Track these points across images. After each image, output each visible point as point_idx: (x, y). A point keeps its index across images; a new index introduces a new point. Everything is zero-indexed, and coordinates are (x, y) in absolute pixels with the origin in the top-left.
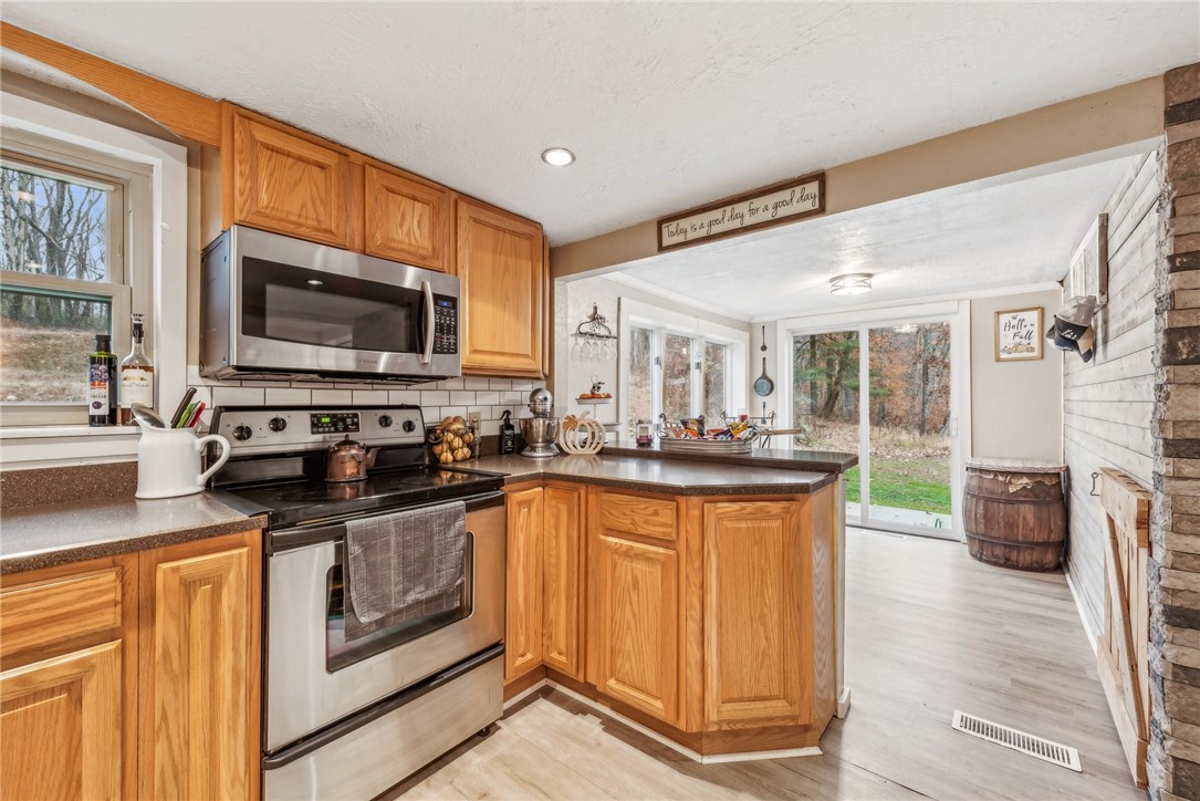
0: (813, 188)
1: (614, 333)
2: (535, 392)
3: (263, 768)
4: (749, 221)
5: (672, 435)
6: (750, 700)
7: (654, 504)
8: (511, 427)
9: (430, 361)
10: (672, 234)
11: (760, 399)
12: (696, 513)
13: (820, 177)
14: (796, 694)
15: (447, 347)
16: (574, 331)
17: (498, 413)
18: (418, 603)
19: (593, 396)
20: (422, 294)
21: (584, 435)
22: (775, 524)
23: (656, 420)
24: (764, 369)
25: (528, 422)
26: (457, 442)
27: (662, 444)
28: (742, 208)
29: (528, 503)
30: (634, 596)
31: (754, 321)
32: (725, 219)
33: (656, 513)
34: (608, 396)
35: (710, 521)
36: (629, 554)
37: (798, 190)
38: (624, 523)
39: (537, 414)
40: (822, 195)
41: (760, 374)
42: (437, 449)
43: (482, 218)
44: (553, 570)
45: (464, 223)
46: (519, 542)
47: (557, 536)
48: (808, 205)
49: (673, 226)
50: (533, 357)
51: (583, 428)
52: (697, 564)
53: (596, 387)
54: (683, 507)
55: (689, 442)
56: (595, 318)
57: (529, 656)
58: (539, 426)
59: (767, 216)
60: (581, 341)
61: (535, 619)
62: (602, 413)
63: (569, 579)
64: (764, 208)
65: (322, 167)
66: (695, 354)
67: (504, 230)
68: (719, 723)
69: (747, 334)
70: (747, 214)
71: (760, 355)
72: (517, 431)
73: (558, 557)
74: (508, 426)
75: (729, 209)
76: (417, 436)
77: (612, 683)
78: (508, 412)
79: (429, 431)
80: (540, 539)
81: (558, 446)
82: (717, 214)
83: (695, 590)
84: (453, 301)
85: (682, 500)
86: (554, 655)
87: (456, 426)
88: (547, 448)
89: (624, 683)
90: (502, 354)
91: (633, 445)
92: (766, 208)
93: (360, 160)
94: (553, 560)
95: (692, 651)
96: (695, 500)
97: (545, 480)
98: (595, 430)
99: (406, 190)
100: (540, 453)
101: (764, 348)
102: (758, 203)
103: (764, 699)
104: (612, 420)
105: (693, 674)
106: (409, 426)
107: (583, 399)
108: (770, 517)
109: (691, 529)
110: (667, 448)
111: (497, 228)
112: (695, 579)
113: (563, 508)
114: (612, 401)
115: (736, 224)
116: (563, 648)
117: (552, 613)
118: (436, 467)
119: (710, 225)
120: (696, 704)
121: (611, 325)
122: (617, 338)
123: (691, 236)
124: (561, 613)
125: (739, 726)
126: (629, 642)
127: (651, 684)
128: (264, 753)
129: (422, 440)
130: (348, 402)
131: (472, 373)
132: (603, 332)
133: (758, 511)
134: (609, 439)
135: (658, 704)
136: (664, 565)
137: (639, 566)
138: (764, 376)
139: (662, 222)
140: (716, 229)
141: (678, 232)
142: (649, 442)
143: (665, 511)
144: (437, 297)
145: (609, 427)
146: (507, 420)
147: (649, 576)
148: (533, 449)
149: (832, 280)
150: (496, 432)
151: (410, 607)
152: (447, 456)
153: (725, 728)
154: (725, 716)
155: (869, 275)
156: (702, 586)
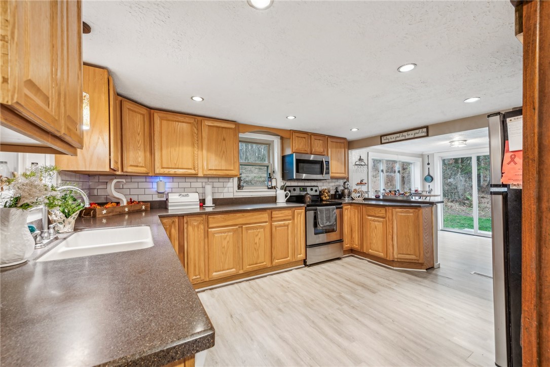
0: (425, 130)
1: (366, 164)
2: (345, 183)
3: (306, 248)
4: (407, 137)
5: (386, 195)
6: (405, 254)
7: (380, 209)
8: (338, 192)
9: (325, 176)
10: (385, 140)
11: (428, 184)
12: (391, 211)
13: (427, 127)
14: (418, 255)
15: (328, 173)
16: (354, 164)
17: (334, 188)
18: (328, 225)
19: (361, 183)
20: (322, 161)
21: (359, 194)
22: (411, 214)
23: (382, 191)
24: (429, 172)
25: (343, 190)
26: (326, 195)
27: (383, 197)
28: (405, 134)
29: (347, 209)
30: (375, 230)
31: (424, 153)
32: (401, 137)
33: (381, 211)
34: (366, 183)
35: (394, 213)
36: (373, 221)
37: (421, 130)
38: (373, 214)
39: (345, 188)
40: (427, 132)
41: (427, 174)
42: (322, 196)
43: (333, 141)
44: (354, 226)
45: (329, 142)
46: (346, 218)
47: (355, 217)
48: (424, 134)
49: (385, 137)
50: (345, 173)
51: (359, 192)
52: (391, 222)
53: (362, 181)
54: (387, 210)
55: (391, 197)
56: (360, 159)
57: (348, 245)
58: (346, 191)
59: (412, 136)
60: (356, 167)
61: (350, 237)
62: (364, 188)
63: (358, 227)
64: (411, 134)
65: (305, 138)
66: (397, 167)
67: (338, 142)
68: (397, 258)
69: (421, 159)
70: (406, 136)
71: (427, 167)
72: (340, 193)
73: (355, 223)
74: (337, 191)
75: (401, 134)
76: (318, 193)
77: (370, 251)
78: (337, 188)
79: (320, 192)
80: (350, 218)
81: (352, 197)
82: (398, 135)
83: (391, 228)
84: (328, 162)
85: (387, 208)
86: (355, 246)
87: (326, 191)
88: (348, 198)
89: (373, 250)
90: (338, 173)
91: (374, 197)
92: (412, 134)
93: (310, 134)
94: (354, 223)
95: (390, 242)
96: (390, 208)
97: (351, 204)
98: (362, 192)
99: (318, 138)
100: (346, 199)
101: (428, 164)
102: (410, 133)
103: (409, 255)
104: (367, 191)
105: (390, 247)
106: (316, 191)
107: (358, 184)
108: (410, 213)
109: (389, 214)
110: (384, 198)
111: (336, 142)
112: (391, 226)
113: (356, 211)
114: (367, 185)
115: (403, 138)
116: (357, 244)
117: (354, 236)
118: (322, 200)
119: (396, 138)
120: (391, 254)
121: (366, 161)
122: (368, 165)
123: (390, 140)
124: (356, 236)
125: (403, 260)
126: (374, 241)
127: (380, 250)
128: (306, 245)
129: (318, 194)
130: (303, 185)
131: (332, 178)
132: (363, 163)
133: (407, 211)
134: (366, 196)
135: (382, 254)
136: (383, 222)
137: (376, 223)
138: (429, 175)
139: (382, 136)
140: (398, 139)
141: (386, 139)
142: (379, 197)
143: (383, 211)
144: (326, 162)
145: (367, 192)
146: (337, 190)
147: (379, 225)
148: (345, 198)
149: (450, 142)
150: (334, 193)
151: (327, 226)
152: (324, 198)
153: (399, 260)
154: (399, 257)
155: (465, 141)
156: (392, 228)
